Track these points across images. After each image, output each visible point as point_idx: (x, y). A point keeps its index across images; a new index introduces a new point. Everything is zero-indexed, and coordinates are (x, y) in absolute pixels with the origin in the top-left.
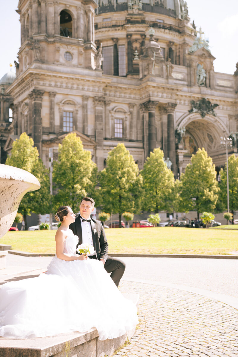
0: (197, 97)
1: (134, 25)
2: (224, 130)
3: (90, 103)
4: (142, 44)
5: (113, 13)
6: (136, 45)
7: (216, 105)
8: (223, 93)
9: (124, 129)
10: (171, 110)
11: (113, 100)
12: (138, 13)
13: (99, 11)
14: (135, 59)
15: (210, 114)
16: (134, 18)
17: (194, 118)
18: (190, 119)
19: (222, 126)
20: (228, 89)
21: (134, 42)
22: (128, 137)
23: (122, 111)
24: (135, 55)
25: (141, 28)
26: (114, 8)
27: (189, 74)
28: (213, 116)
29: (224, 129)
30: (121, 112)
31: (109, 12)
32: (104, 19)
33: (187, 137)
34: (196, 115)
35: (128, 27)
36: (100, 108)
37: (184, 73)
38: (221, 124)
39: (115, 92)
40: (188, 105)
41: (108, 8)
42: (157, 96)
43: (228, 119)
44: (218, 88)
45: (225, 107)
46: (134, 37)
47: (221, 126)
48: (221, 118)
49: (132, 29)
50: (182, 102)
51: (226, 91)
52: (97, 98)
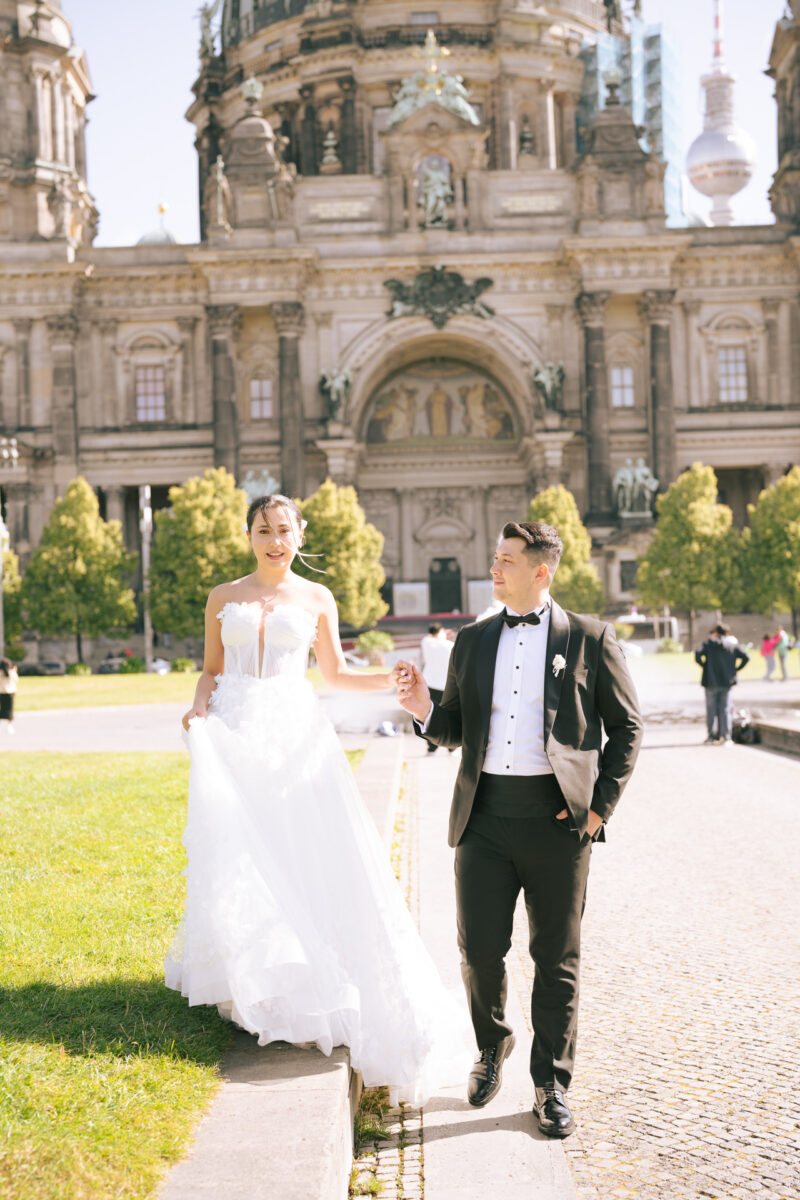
0: (407, 268)
1: (315, 55)
2: (526, 359)
3: (39, 336)
4: (347, 109)
5: (282, 23)
6: (329, 115)
7: (485, 283)
8: (522, 239)
9: (168, 395)
10: (283, 323)
11: (122, 318)
12: (331, 11)
13: (256, 21)
14: (326, 160)
15: (462, 314)
16: (321, 30)
17: (406, 334)
18: (388, 337)
19: (518, 348)
20: (549, 221)
21: (320, 107)
22: (178, 414)
23: (156, 342)
24: (327, 148)
25: (339, 59)
26: (283, 7)
27: (387, 198)
28: (478, 319)
29: (525, 355)
30: (152, 346)
31: (274, 22)
32: (266, 47)
33: (475, 387)
34: (412, 323)
35: (299, 64)
36: (63, 347)
37: (370, 195)
38: (511, 341)
39: (131, 292)
40: (382, 297)
41: (272, 10)
42: (235, 288)
43: (544, 319)
44: (505, 222)
45: (531, 283)
46: (323, 91)
47: (512, 348)
48: (517, 320)
49: (314, 67)
50: (362, 289)
51: (532, 230)
52: (52, 320)
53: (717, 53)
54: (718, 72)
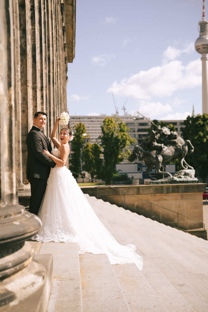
53: (203, 16)
54: (204, 21)
